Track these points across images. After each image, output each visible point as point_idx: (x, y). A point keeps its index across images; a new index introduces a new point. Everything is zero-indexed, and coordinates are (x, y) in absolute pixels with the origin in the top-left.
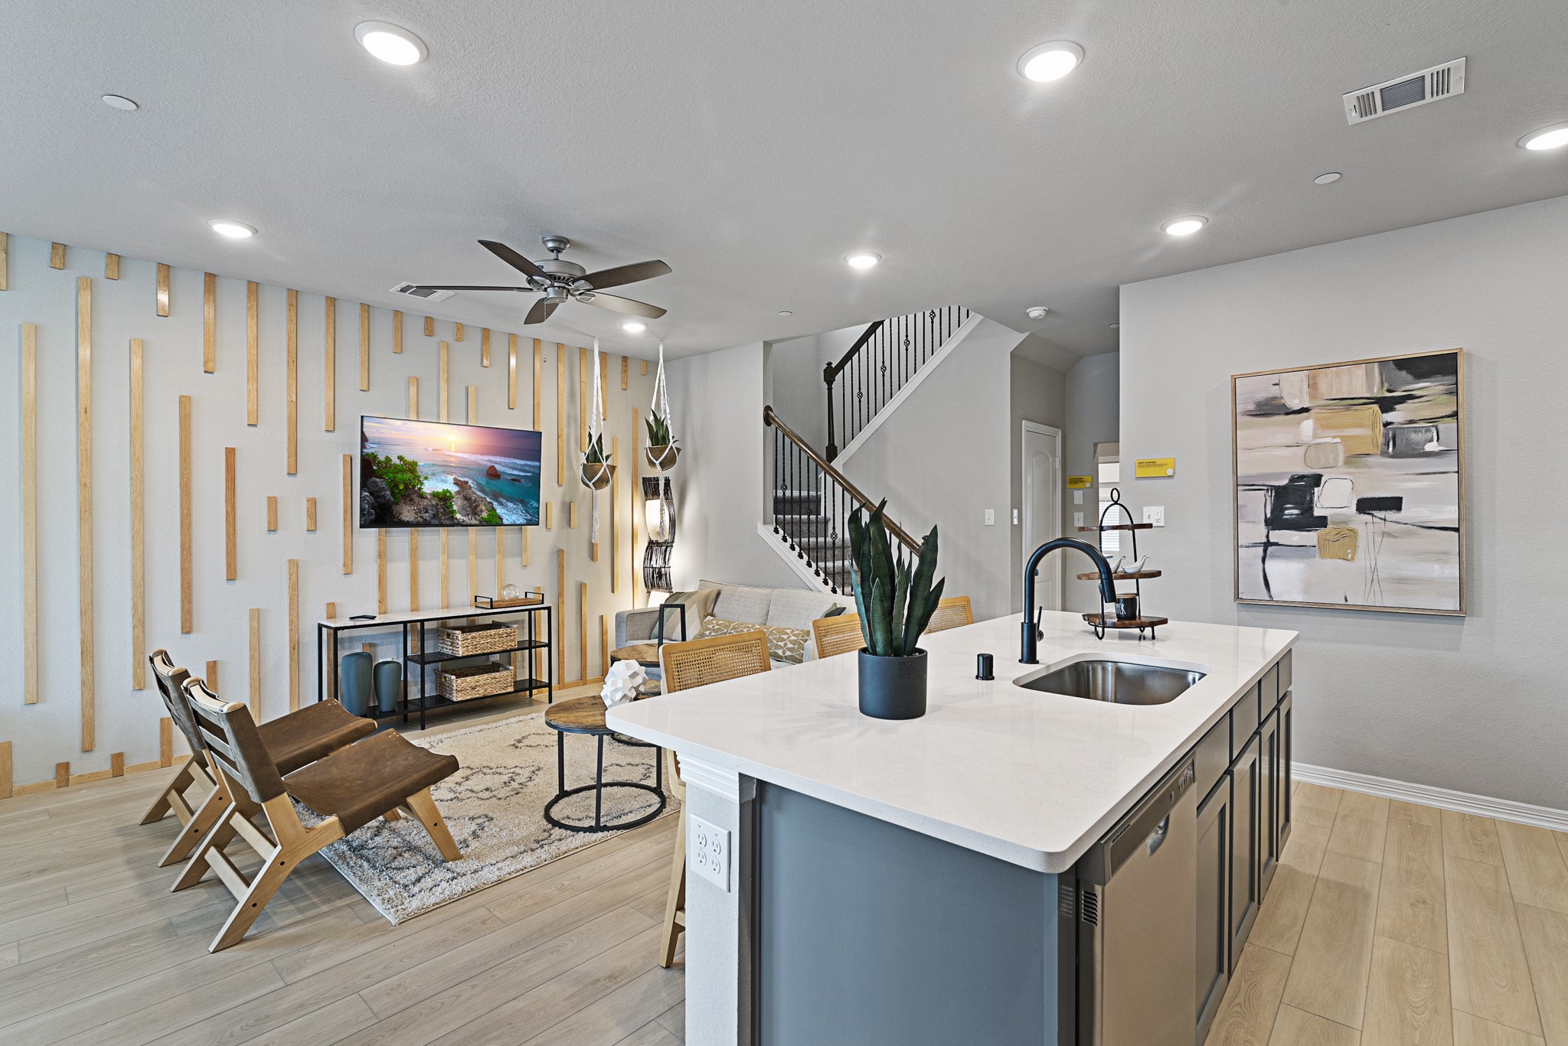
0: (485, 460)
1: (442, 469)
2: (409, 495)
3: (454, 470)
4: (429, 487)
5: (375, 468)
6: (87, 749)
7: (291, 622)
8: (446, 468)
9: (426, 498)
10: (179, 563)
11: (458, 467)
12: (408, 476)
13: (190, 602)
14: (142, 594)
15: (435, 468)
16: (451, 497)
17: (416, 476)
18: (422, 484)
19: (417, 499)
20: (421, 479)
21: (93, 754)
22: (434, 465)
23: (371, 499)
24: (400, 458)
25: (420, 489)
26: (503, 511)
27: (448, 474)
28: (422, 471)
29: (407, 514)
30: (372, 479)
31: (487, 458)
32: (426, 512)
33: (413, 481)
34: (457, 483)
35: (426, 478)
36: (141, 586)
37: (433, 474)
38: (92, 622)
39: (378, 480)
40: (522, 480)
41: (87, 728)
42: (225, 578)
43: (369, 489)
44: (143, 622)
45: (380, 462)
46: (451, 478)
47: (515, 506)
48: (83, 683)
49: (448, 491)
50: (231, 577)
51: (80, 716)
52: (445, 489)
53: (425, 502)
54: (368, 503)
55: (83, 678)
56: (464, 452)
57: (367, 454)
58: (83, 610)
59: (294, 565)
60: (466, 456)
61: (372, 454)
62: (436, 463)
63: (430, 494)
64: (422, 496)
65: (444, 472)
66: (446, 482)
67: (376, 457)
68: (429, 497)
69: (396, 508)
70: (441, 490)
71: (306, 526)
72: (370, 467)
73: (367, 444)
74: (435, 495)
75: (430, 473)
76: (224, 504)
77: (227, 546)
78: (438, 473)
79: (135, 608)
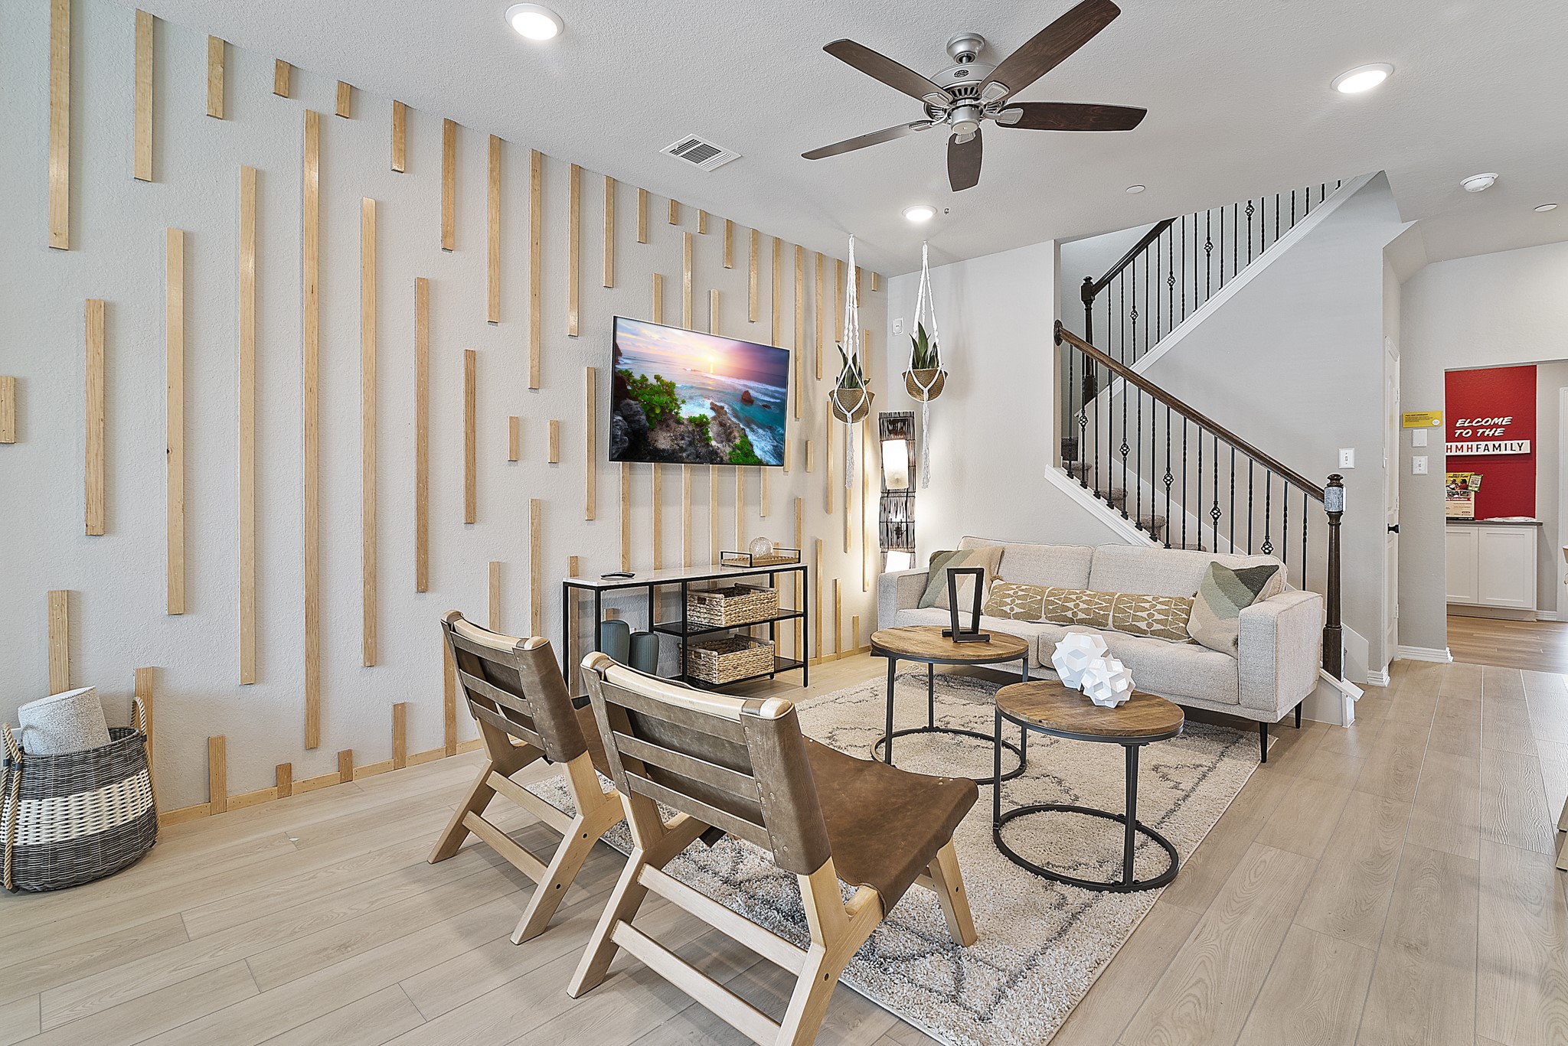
0: (741, 384)
1: (699, 392)
2: (666, 420)
3: (711, 394)
4: (687, 411)
5: (629, 388)
6: (312, 744)
7: (533, 580)
8: (704, 391)
9: (683, 424)
10: (414, 500)
11: (715, 391)
12: (665, 399)
13: (426, 551)
14: (374, 539)
15: (693, 391)
16: (707, 423)
17: (673, 399)
18: (679, 408)
19: (673, 425)
20: (678, 403)
21: (318, 752)
22: (692, 387)
23: (624, 424)
24: (657, 378)
25: (677, 413)
26: (755, 438)
27: (705, 398)
28: (679, 394)
29: (663, 441)
30: (626, 401)
31: (743, 382)
32: (683, 439)
33: (671, 405)
34: (713, 407)
35: (684, 402)
36: (372, 528)
37: (691, 398)
38: (318, 575)
39: (632, 401)
40: (772, 407)
41: (312, 716)
42: (464, 521)
43: (621, 411)
44: (375, 576)
45: (635, 382)
46: (708, 403)
47: (764, 433)
48: (308, 657)
49: (705, 417)
50: (471, 520)
51: (304, 700)
52: (702, 414)
53: (682, 428)
54: (621, 429)
55: (307, 650)
56: (721, 375)
57: (620, 371)
58: (308, 558)
59: (537, 506)
60: (723, 379)
61: (626, 371)
62: (694, 385)
63: (687, 419)
64: (679, 422)
65: (701, 395)
66: (702, 406)
67: (630, 375)
68: (686, 422)
69: (651, 435)
70: (697, 416)
71: (549, 457)
72: (623, 387)
73: (620, 358)
74: (692, 420)
75: (687, 396)
76: (463, 424)
77: (467, 479)
78: (696, 396)
79: (366, 558)
